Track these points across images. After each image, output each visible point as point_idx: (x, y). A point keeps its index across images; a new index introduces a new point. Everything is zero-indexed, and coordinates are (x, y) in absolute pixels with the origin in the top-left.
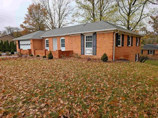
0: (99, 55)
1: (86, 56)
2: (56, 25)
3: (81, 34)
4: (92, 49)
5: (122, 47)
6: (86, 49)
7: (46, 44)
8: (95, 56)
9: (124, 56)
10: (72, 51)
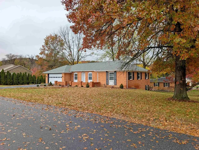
0: (118, 85)
1: (110, 86)
2: (74, 57)
3: (106, 71)
4: (113, 81)
5: (133, 80)
6: (109, 81)
7: (74, 77)
8: (116, 86)
9: (135, 86)
10: (100, 82)
